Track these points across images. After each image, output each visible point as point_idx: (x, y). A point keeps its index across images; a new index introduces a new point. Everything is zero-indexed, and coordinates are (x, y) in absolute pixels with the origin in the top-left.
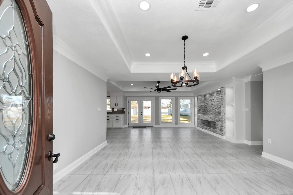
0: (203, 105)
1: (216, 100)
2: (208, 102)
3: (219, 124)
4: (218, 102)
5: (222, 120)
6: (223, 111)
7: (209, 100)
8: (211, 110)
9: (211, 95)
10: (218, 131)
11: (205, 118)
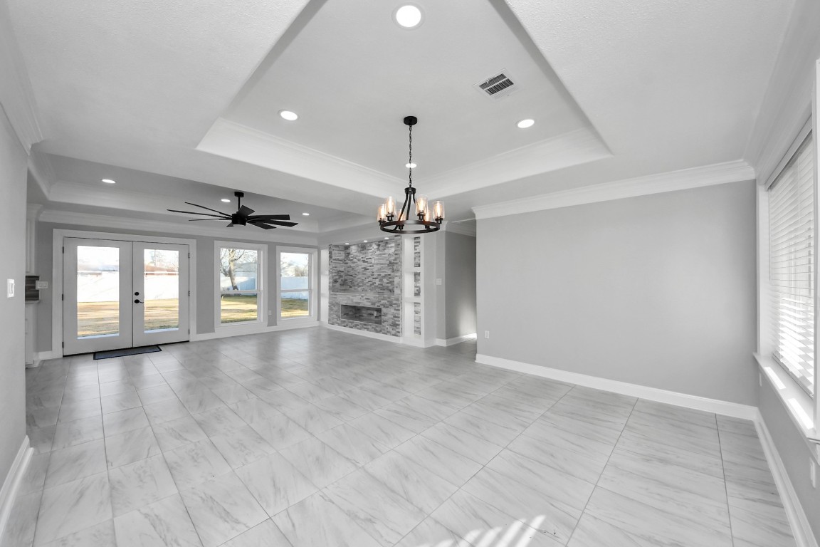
0: (342, 269)
1: (377, 261)
2: (354, 263)
3: (389, 312)
4: (381, 264)
5: (397, 304)
6: (399, 284)
7: (359, 260)
8: (362, 282)
9: (363, 247)
10: (388, 327)
11: (352, 300)
